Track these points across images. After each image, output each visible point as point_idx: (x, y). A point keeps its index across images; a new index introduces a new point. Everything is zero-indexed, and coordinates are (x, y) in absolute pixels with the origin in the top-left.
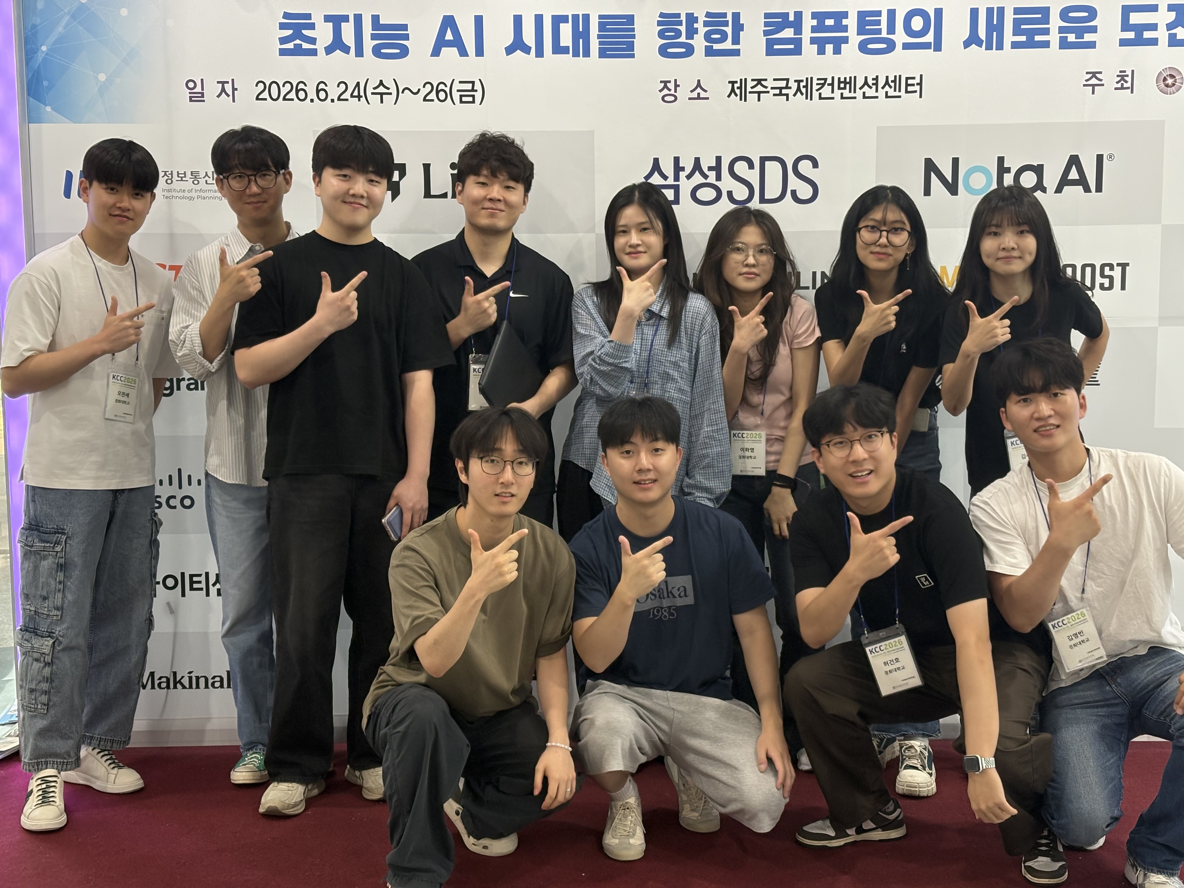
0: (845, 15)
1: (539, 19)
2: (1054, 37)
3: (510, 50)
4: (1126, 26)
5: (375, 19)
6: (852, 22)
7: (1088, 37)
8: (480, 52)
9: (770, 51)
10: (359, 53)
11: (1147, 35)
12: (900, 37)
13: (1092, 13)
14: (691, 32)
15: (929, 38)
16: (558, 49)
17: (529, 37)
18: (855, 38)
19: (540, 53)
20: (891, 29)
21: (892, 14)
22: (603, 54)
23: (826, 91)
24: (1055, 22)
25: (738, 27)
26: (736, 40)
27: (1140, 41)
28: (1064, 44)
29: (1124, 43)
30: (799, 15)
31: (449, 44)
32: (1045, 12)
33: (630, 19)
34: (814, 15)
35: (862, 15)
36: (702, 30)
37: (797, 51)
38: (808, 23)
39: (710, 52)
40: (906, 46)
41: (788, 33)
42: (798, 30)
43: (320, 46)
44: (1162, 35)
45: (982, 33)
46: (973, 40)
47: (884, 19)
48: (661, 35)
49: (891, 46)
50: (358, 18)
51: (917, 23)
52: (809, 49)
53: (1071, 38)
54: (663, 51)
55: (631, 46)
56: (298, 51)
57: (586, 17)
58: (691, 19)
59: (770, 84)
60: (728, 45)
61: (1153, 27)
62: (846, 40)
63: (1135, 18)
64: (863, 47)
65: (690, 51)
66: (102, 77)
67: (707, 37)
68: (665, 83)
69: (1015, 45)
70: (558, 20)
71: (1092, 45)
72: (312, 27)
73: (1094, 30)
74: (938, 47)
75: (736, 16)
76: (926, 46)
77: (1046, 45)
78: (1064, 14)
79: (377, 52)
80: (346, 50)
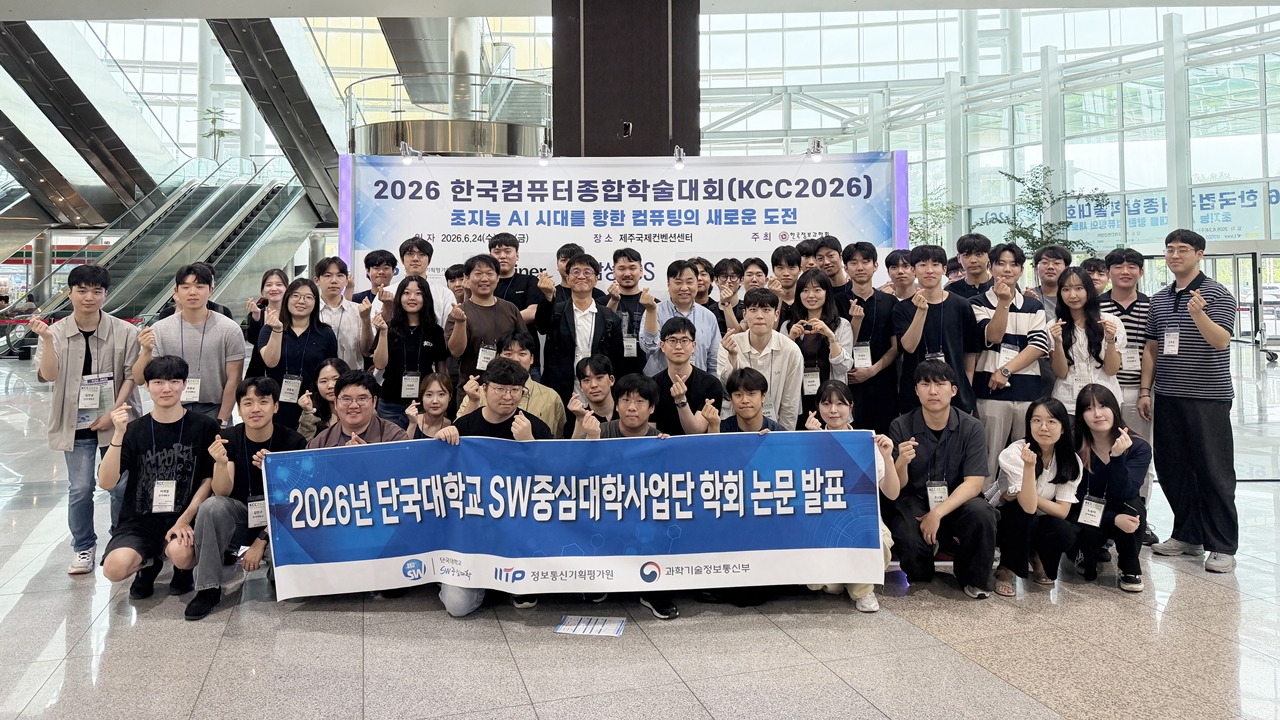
0: (663, 211)
1: (549, 212)
2: (740, 220)
3: (538, 223)
4: (767, 217)
5: (488, 212)
6: (665, 214)
7: (753, 220)
8: (526, 224)
9: (635, 224)
10: (481, 224)
11: (775, 220)
12: (683, 220)
13: (754, 212)
14: (606, 217)
15: (694, 220)
16: (556, 223)
17: (545, 219)
18: (666, 220)
19: (549, 225)
20: (680, 217)
21: (680, 211)
22: (573, 225)
23: (657, 239)
24: (740, 215)
25: (623, 215)
26: (622, 220)
27: (772, 222)
28: (744, 223)
29: (766, 222)
30: (645, 211)
31: (515, 221)
32: (737, 211)
33: (583, 212)
34: (651, 212)
35: (669, 212)
36: (610, 216)
37: (645, 224)
38: (649, 214)
39: (612, 224)
40: (685, 223)
41: (642, 218)
42: (645, 217)
43: (467, 222)
44: (780, 220)
45: (713, 219)
46: (710, 221)
47: (677, 213)
48: (594, 218)
49: (680, 223)
50: (481, 212)
51: (689, 215)
52: (650, 224)
53: (747, 221)
54: (595, 224)
55: (583, 222)
56: (458, 224)
57: (567, 212)
58: (606, 212)
59: (635, 236)
60: (619, 222)
61: (777, 217)
62: (663, 220)
63: (770, 214)
64: (669, 223)
65: (605, 224)
66: (384, 233)
67: (612, 219)
68: (596, 236)
69: (726, 223)
70: (556, 213)
71: (754, 223)
72: (464, 215)
73: (755, 218)
74: (697, 224)
75: (622, 211)
76: (693, 223)
77: (737, 223)
78: (744, 212)
79: (488, 224)
80: (476, 223)
